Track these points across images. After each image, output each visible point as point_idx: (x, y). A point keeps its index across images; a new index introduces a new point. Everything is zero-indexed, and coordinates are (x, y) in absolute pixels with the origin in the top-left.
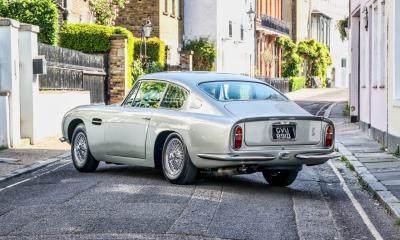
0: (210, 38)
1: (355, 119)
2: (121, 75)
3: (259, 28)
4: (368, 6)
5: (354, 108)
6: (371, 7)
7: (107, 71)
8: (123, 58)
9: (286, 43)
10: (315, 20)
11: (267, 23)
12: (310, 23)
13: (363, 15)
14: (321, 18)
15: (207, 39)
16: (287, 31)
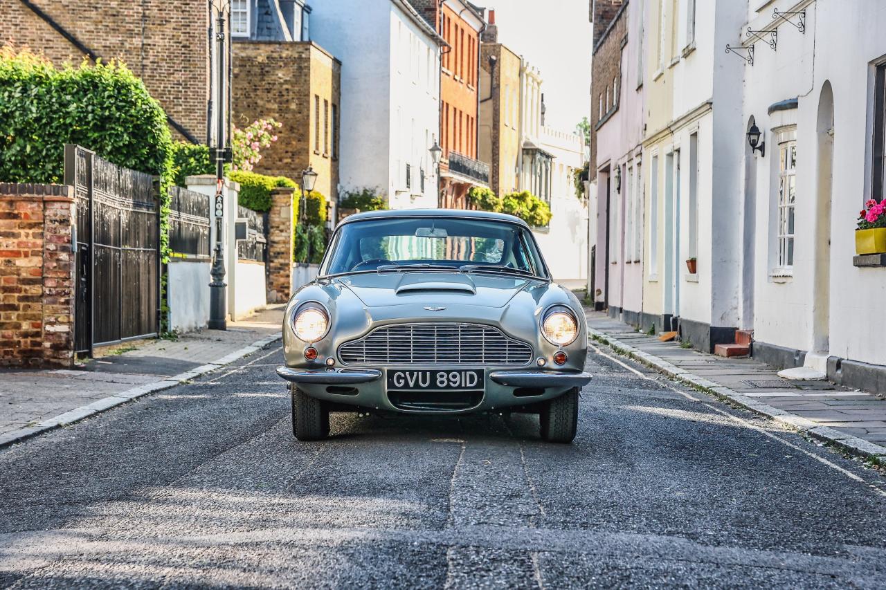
0: (378, 190)
1: (600, 307)
2: (284, 242)
3: (444, 174)
4: (621, 163)
5: (599, 291)
6: (624, 165)
7: (266, 237)
8: (289, 220)
9: (484, 197)
10: (528, 159)
11: (456, 166)
12: (519, 165)
13: (613, 174)
14: (538, 156)
15: (374, 191)
16: (485, 178)
